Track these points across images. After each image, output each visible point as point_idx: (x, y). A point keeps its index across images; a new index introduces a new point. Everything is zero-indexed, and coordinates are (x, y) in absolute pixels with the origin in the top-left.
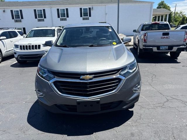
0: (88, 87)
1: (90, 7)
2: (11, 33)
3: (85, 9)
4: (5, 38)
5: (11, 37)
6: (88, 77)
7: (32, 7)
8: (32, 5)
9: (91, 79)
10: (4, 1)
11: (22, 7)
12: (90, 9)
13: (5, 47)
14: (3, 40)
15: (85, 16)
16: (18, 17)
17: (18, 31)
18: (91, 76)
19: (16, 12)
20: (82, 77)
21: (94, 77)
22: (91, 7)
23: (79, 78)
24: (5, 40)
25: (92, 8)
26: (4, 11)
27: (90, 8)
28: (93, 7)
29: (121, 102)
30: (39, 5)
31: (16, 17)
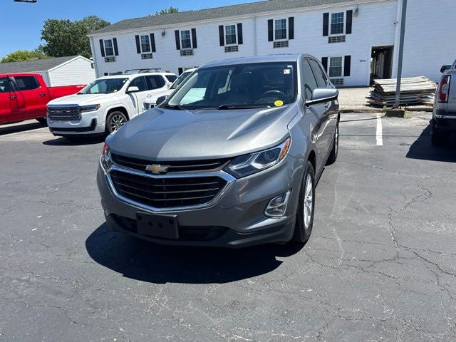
0: (164, 189)
1: (349, 9)
2: (151, 79)
3: (336, 14)
4: (137, 88)
5: (150, 88)
6: (158, 168)
7: (214, 20)
8: (217, 17)
9: (162, 173)
10: (176, 12)
11: (196, 23)
12: (349, 13)
13: (135, 107)
14: (133, 94)
15: (335, 33)
16: (187, 44)
17: (166, 76)
18: (164, 168)
19: (184, 35)
20: (148, 167)
21: (169, 170)
22: (353, 9)
23: (143, 169)
24: (137, 93)
25: (357, 10)
26: (164, 34)
27: (352, 11)
28: (359, 7)
29: (225, 230)
30: (231, 14)
31: (184, 44)
